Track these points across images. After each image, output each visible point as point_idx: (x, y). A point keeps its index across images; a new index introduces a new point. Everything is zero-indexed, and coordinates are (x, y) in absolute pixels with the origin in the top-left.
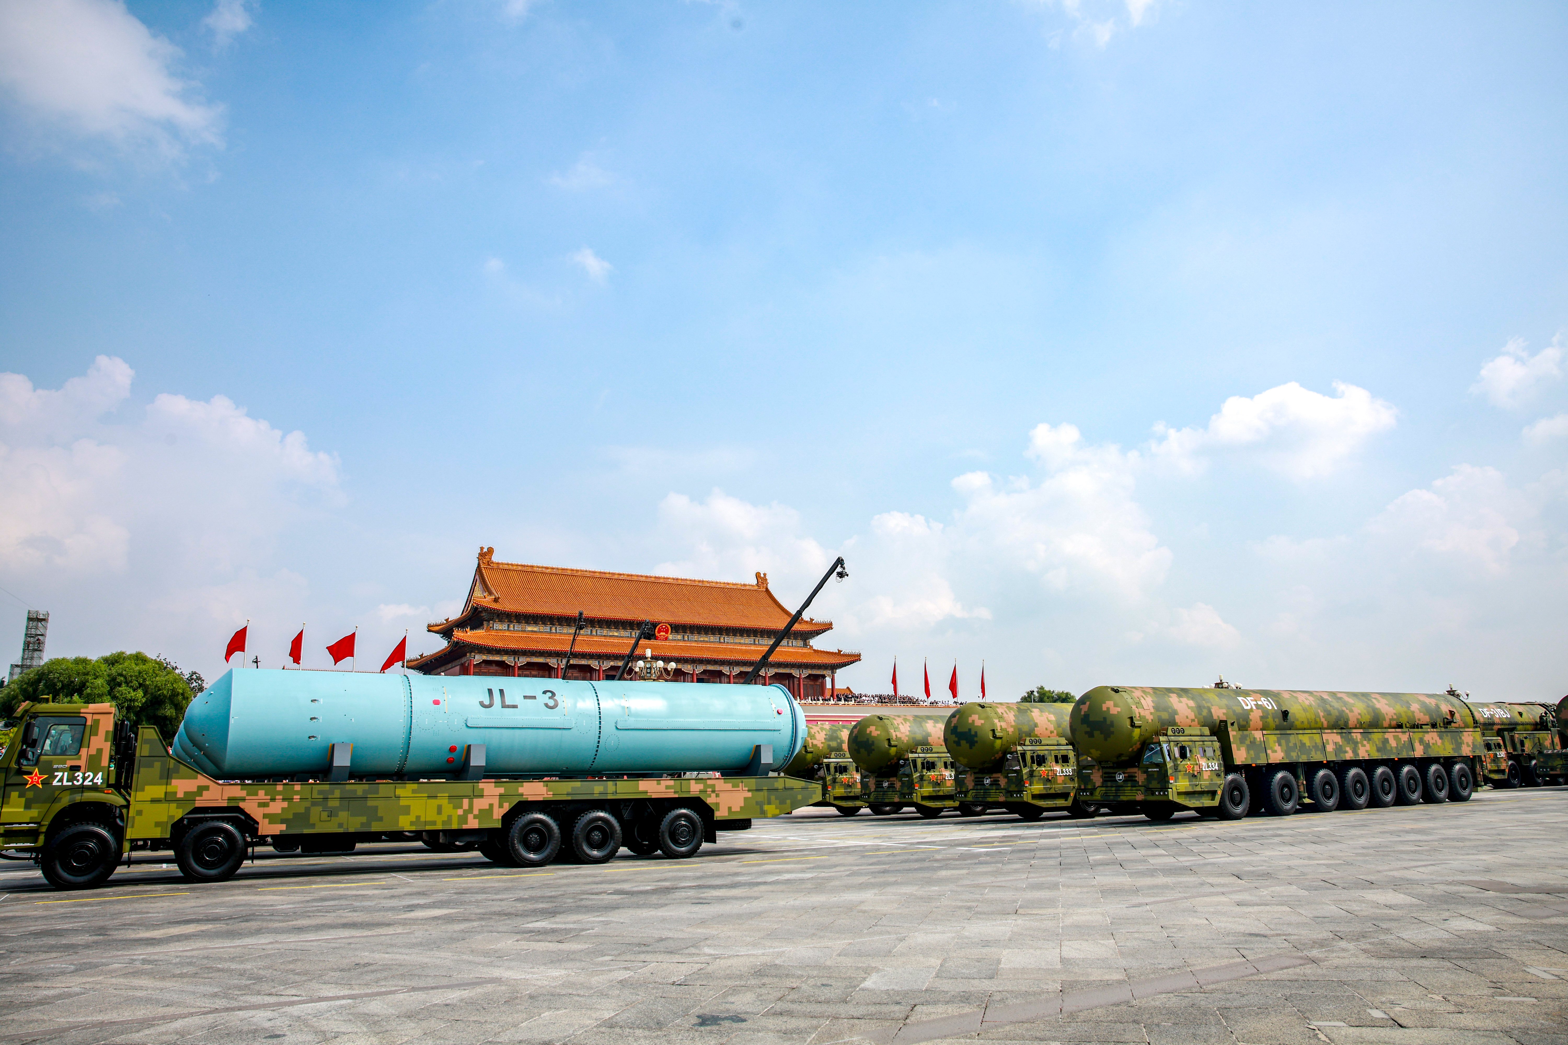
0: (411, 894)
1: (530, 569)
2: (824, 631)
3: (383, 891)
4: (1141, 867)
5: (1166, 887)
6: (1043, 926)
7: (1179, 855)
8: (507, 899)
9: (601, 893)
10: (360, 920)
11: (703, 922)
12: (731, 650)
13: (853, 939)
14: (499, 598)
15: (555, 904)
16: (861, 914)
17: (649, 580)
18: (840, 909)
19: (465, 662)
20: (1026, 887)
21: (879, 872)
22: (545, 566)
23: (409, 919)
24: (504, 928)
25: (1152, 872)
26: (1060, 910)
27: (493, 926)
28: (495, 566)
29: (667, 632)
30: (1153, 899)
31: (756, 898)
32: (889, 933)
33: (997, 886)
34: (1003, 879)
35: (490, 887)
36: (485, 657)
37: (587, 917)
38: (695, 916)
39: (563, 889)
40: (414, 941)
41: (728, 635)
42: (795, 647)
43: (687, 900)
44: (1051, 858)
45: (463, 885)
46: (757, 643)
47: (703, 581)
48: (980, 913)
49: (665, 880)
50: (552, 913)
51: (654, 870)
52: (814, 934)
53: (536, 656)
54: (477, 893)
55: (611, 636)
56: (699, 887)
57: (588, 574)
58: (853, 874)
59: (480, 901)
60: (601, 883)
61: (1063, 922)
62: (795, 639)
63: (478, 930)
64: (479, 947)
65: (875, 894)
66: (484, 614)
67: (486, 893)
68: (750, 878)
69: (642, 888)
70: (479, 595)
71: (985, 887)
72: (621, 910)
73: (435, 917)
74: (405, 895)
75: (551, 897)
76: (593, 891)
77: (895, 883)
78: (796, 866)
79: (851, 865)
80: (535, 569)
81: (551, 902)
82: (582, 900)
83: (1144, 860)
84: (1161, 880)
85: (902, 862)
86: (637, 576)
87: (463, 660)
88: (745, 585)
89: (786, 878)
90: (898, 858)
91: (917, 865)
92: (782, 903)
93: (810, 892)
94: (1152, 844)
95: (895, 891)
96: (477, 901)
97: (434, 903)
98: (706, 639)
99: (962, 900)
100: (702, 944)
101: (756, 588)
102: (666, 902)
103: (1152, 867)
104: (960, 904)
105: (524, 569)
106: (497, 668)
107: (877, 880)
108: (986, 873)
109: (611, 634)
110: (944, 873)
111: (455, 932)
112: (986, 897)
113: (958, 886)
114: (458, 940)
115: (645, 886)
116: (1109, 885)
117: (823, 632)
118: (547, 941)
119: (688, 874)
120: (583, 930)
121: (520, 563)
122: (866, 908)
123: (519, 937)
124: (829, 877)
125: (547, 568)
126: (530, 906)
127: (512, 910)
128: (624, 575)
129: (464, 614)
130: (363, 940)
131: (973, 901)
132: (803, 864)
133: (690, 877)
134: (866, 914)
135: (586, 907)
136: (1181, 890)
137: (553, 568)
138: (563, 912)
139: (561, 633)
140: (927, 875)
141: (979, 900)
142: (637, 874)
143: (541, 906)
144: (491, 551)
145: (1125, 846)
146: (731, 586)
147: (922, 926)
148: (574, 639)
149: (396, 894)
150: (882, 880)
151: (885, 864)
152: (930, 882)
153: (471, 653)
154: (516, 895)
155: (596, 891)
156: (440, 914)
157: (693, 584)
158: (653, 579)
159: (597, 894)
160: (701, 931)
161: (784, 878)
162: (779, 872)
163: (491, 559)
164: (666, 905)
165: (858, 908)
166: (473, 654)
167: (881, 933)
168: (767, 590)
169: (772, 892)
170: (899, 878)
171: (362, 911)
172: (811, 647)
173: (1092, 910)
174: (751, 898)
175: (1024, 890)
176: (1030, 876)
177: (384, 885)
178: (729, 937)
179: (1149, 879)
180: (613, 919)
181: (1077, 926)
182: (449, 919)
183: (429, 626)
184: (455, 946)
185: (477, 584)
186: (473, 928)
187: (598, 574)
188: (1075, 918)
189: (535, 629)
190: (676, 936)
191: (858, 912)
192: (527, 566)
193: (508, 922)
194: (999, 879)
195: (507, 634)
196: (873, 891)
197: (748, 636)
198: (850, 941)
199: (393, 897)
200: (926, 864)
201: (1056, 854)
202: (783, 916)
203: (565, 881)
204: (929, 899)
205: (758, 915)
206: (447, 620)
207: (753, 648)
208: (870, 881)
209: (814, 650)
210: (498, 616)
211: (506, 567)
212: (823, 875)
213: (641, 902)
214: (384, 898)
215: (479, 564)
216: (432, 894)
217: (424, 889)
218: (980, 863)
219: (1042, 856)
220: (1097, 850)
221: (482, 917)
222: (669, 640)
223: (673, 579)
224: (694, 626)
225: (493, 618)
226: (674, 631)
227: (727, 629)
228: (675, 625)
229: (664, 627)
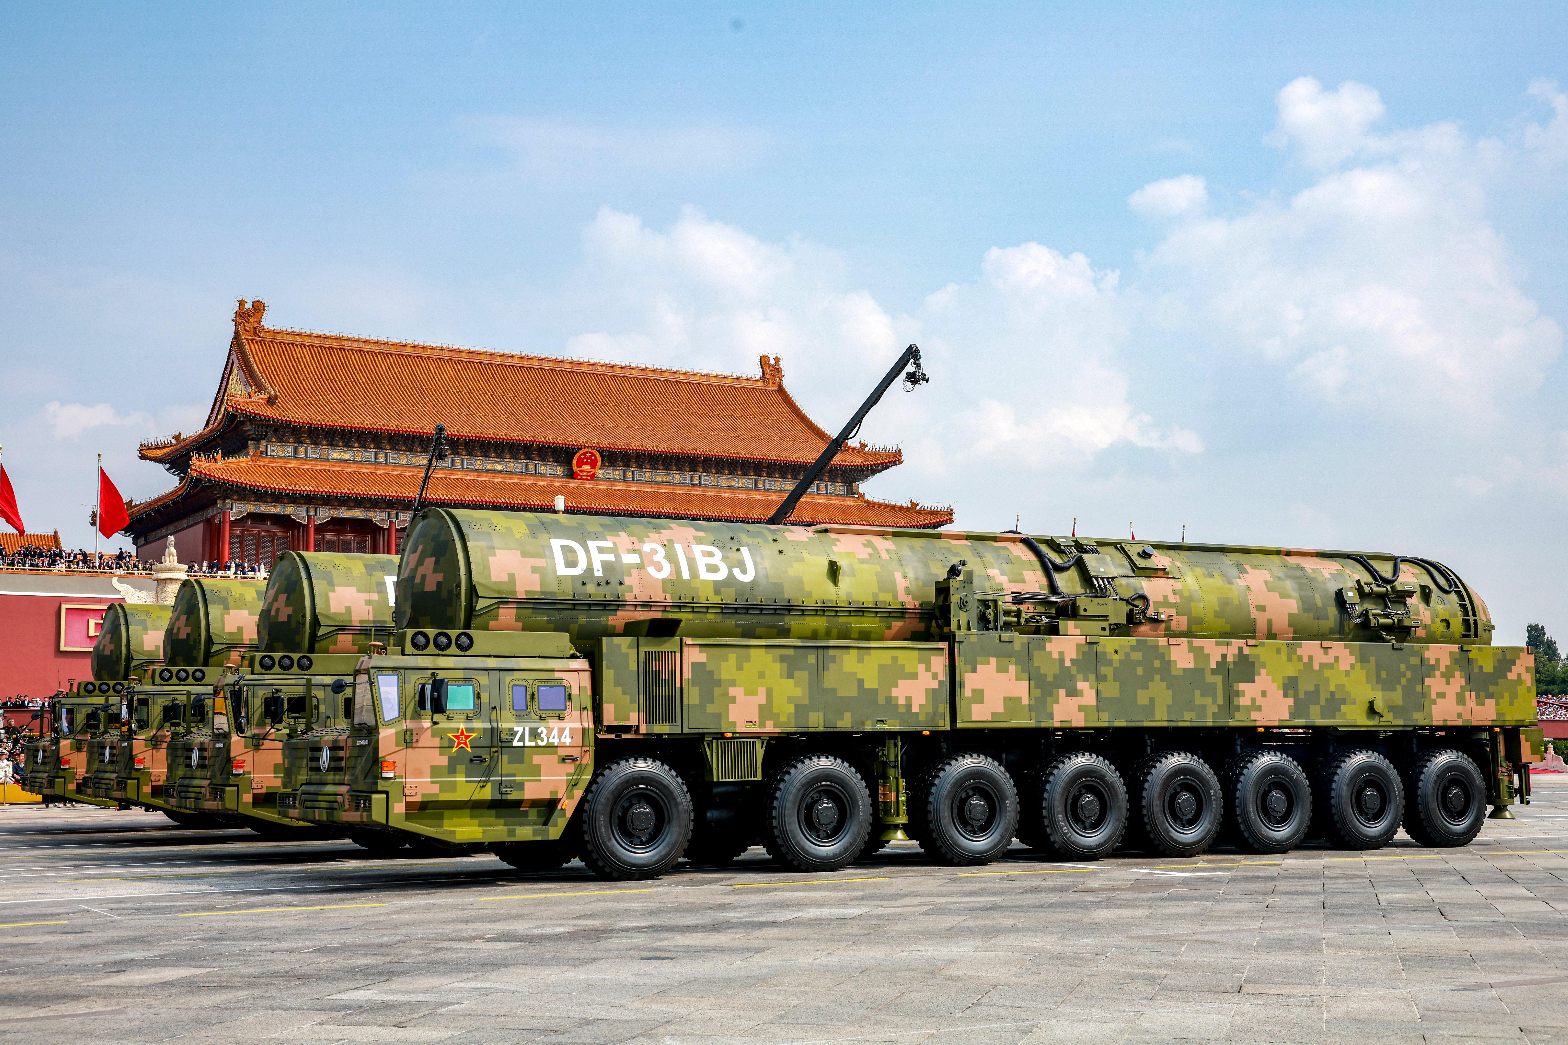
0: (118, 942)
1: (334, 344)
2: (885, 466)
3: (64, 936)
4: (1480, 918)
5: (1529, 956)
6: (1290, 1016)
7: (1556, 900)
8: (300, 949)
9: (474, 938)
10: (22, 990)
11: (662, 992)
12: (714, 500)
13: (936, 1028)
14: (276, 397)
15: (389, 959)
16: (950, 983)
17: (560, 367)
18: (912, 973)
19: (213, 517)
20: (1258, 945)
21: (984, 909)
22: (363, 337)
23: (117, 987)
24: (296, 1002)
25: (1503, 928)
26: (1323, 989)
27: (274, 999)
28: (268, 337)
29: (593, 465)
30: (1503, 978)
31: (759, 950)
32: (1003, 1019)
33: (1204, 942)
34: (1215, 928)
35: (267, 928)
36: (251, 508)
37: (449, 981)
38: (647, 981)
39: (403, 931)
40: (127, 1025)
41: (706, 471)
42: (833, 495)
43: (631, 952)
44: (1306, 893)
45: (216, 925)
46: (761, 486)
47: (661, 371)
48: (1172, 989)
49: (591, 916)
50: (386, 974)
51: (571, 897)
52: (864, 1018)
53: (349, 507)
54: (242, 938)
55: (488, 471)
56: (654, 929)
57: (446, 355)
58: (935, 911)
59: (249, 954)
60: (474, 920)
61: (1328, 1012)
62: (832, 480)
63: (248, 1004)
64: (249, 1035)
65: (977, 949)
66: (248, 427)
67: (259, 939)
68: (746, 914)
69: (548, 930)
70: (239, 392)
71: (1181, 943)
72: (512, 969)
73: (166, 983)
74: (107, 943)
75: (381, 945)
76: (460, 935)
77: (1014, 929)
78: (831, 894)
79: (931, 895)
80: (345, 343)
81: (383, 954)
82: (438, 950)
83: (1487, 905)
84: (1520, 943)
85: (1027, 891)
86: (538, 359)
87: (210, 513)
88: (739, 379)
89: (812, 915)
90: (1018, 884)
91: (1053, 898)
92: (805, 960)
93: (856, 940)
94: (1502, 876)
95: (1013, 943)
96: (243, 953)
97: (162, 957)
98: (667, 479)
99: (1138, 965)
100: (661, 1030)
101: (761, 384)
102: (594, 955)
103: (1502, 919)
104: (1134, 971)
105: (324, 343)
106: (275, 528)
107: (980, 923)
108: (1183, 917)
109: (489, 467)
110: (1102, 914)
111: (204, 1009)
112: (1183, 959)
113: (1131, 937)
114: (210, 1024)
115: (553, 925)
116: (1417, 947)
117: (884, 469)
118: (375, 1024)
119: (634, 905)
120: (442, 1004)
121: (315, 333)
122: (961, 973)
123: (323, 1017)
124: (892, 915)
125: (367, 342)
126: (342, 962)
127: (310, 970)
128: (513, 357)
129: (211, 426)
130: (27, 1024)
131: (1159, 967)
132: (844, 890)
133: (637, 911)
134: (960, 984)
135: (446, 963)
136: (1559, 963)
137: (379, 343)
138: (405, 973)
139: (395, 465)
140: (1072, 915)
141: (1169, 965)
142: (539, 905)
143: (363, 961)
144: (259, 307)
145: (1449, 878)
146: (714, 381)
147: (1064, 1009)
148: (427, 477)
149: (89, 942)
150: (988, 922)
151: (993, 893)
152: (1077, 929)
153: (224, 499)
154: (317, 943)
155: (465, 934)
156: (174, 978)
157: (643, 375)
158: (568, 366)
159: (466, 940)
160: (659, 1008)
161: (808, 916)
162: (799, 905)
163: (259, 323)
164: (594, 960)
165: (945, 972)
166: (228, 501)
167: (988, 1019)
168: (781, 390)
169: (788, 939)
170: (1021, 919)
171: (25, 973)
172: (861, 496)
173: (1383, 991)
174: (748, 950)
175: (1255, 949)
176: (1266, 924)
177: (67, 925)
178: (710, 1019)
179: (1496, 940)
180: (497, 985)
181: (1355, 1020)
182: (191, 986)
183: (143, 448)
184: (203, 1034)
185: (235, 371)
186: (238, 1001)
187: (464, 355)
188: (1352, 1004)
189: (347, 457)
190: (613, 1016)
191: (946, 979)
192: (330, 338)
193: (303, 990)
194: (1206, 929)
195: (293, 464)
196: (973, 943)
197: (745, 474)
198: (931, 1031)
199: (84, 947)
200: (1071, 897)
201: (1315, 886)
202: (807, 984)
203: (407, 917)
204: (1076, 960)
205: (762, 980)
206: (177, 437)
207: (753, 496)
208: (966, 924)
209: (867, 502)
210: (276, 430)
211: (289, 339)
212: (880, 911)
213: (548, 956)
214: (67, 949)
215: (237, 334)
216: (159, 941)
217: (144, 933)
218: (1171, 898)
219: (1288, 889)
220: (1394, 882)
221: (254, 982)
222: (598, 479)
223: (606, 366)
224: (644, 454)
225: (265, 435)
226: (607, 464)
227: (705, 460)
228: (609, 451)
229: (588, 455)
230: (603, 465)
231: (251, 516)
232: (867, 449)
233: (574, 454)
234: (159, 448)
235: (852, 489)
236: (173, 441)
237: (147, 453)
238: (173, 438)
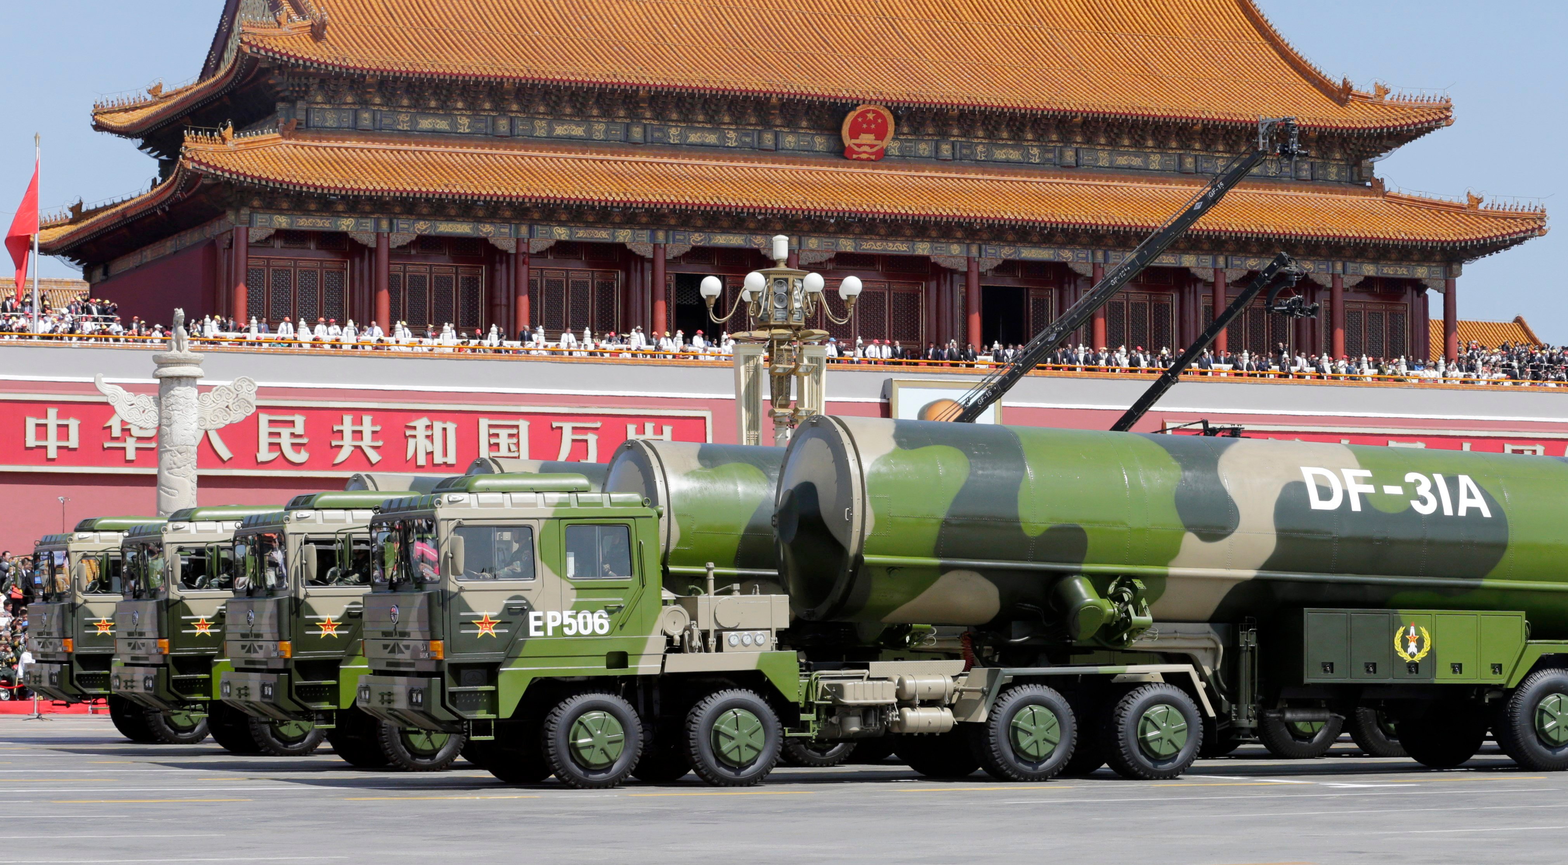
2: (1422, 129)
14: (324, 24)
19: (219, 238)
29: (880, 133)
36: (282, 221)
41: (1089, 140)
46: (1190, 167)
53: (448, 217)
55: (692, 149)
62: (1324, 155)
66: (276, 79)
70: (261, 18)
87: (214, 230)
98: (1015, 156)
106: (322, 254)
109: (693, 141)
117: (1417, 134)
153: (239, 208)
166: (245, 211)
172: (1379, 186)
183: (98, 111)
195: (353, 144)
197: (1161, 145)
206: (155, 91)
207: (1174, 185)
209: (1389, 196)
210: (323, 84)
222: (891, 158)
224: (972, 112)
225: (306, 92)
226: (906, 130)
227: (1085, 121)
228: (909, 108)
229: (870, 116)
230: (897, 132)
231: (281, 234)
232: (1387, 98)
233: (845, 114)
234: (126, 110)
235: (1360, 174)
236: (149, 98)
237: (106, 120)
238: (149, 92)
